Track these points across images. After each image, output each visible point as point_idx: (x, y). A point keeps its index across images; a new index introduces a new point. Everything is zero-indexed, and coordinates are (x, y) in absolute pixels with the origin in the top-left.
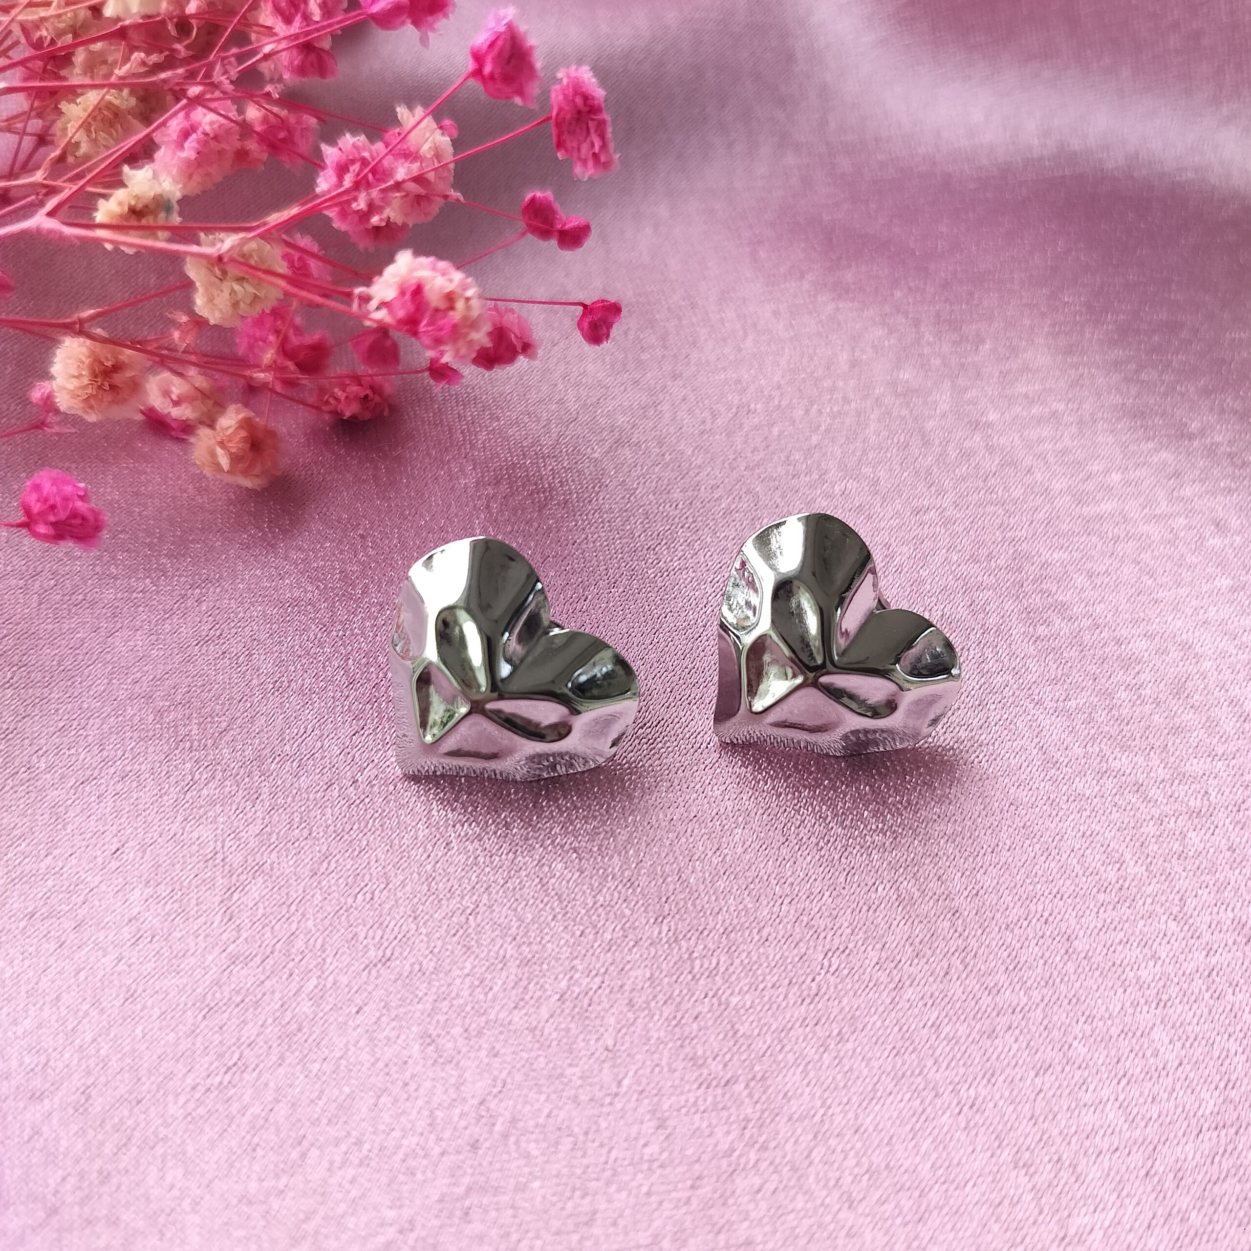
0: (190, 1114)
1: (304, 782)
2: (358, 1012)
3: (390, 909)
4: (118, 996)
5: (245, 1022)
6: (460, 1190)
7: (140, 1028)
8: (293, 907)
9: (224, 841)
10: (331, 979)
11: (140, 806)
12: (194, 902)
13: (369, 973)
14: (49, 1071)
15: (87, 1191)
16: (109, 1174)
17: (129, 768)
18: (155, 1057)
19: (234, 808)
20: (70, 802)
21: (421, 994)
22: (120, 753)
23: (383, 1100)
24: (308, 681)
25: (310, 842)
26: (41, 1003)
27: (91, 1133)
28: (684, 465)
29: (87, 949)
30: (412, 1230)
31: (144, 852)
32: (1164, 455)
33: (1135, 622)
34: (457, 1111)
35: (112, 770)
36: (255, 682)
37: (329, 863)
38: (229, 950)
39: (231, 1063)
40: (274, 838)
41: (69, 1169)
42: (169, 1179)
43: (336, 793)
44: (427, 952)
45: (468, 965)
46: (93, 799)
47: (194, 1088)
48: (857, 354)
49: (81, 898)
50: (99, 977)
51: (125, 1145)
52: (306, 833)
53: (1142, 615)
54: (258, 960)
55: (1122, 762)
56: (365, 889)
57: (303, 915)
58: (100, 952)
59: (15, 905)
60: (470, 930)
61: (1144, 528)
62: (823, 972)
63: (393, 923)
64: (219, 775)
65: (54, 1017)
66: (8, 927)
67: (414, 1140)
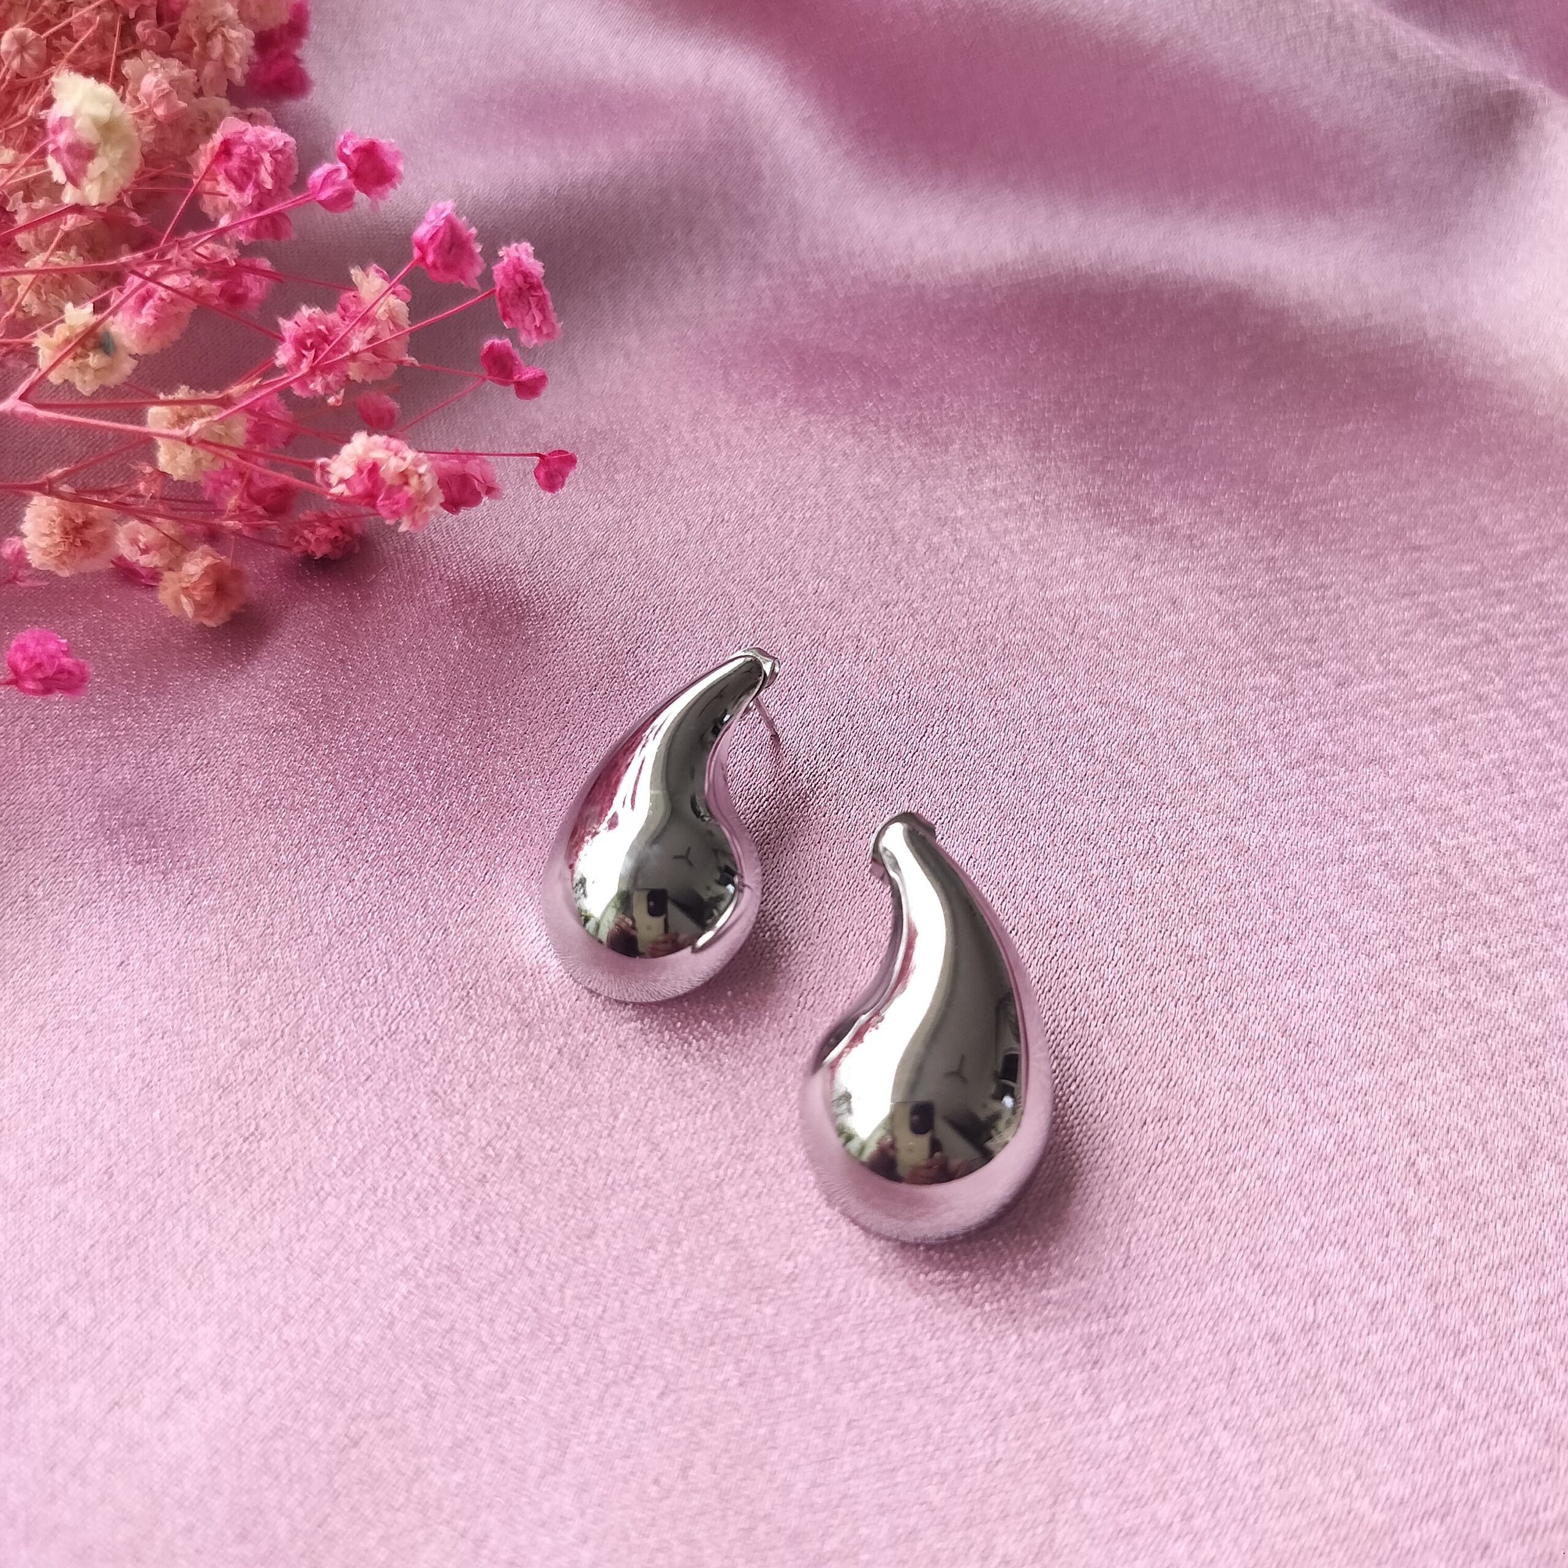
0: (210, 1179)
1: (302, 885)
2: (367, 1080)
3: (393, 990)
4: (134, 1086)
5: (260, 1098)
6: (469, 1219)
7: (158, 1112)
8: (300, 996)
9: (226, 945)
10: (340, 1053)
11: (142, 923)
12: (202, 999)
13: (377, 1045)
14: (71, 1157)
15: (115, 1254)
16: (135, 1238)
17: (127, 890)
18: (174, 1135)
19: (235, 914)
20: (71, 925)
21: (426, 1060)
22: (117, 877)
23: (394, 1151)
24: (298, 797)
25: (312, 938)
26: (58, 1100)
27: (115, 1206)
28: (660, 574)
29: (99, 1050)
30: (426, 1256)
31: (150, 962)
32: (1126, 539)
33: (1092, 692)
34: (466, 1154)
35: (111, 893)
36: (247, 802)
37: (331, 955)
38: (239, 1038)
39: (247, 1134)
40: (276, 937)
41: (97, 1238)
42: (195, 1235)
43: (334, 893)
44: (431, 1024)
45: (471, 1031)
46: (94, 920)
47: (213, 1158)
48: (828, 463)
49: (90, 1008)
50: (113, 1075)
51: (150, 1212)
52: (307, 929)
53: (1098, 685)
54: (269, 1043)
55: (1075, 814)
56: (368, 975)
57: (310, 1001)
58: (113, 1052)
59: (25, 1022)
60: (471, 1002)
61: (1105, 608)
62: (799, 1009)
63: (397, 1001)
64: (218, 887)
65: (73, 1111)
66: (19, 1041)
67: (426, 1182)
